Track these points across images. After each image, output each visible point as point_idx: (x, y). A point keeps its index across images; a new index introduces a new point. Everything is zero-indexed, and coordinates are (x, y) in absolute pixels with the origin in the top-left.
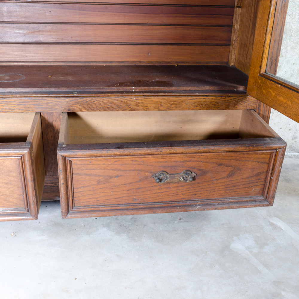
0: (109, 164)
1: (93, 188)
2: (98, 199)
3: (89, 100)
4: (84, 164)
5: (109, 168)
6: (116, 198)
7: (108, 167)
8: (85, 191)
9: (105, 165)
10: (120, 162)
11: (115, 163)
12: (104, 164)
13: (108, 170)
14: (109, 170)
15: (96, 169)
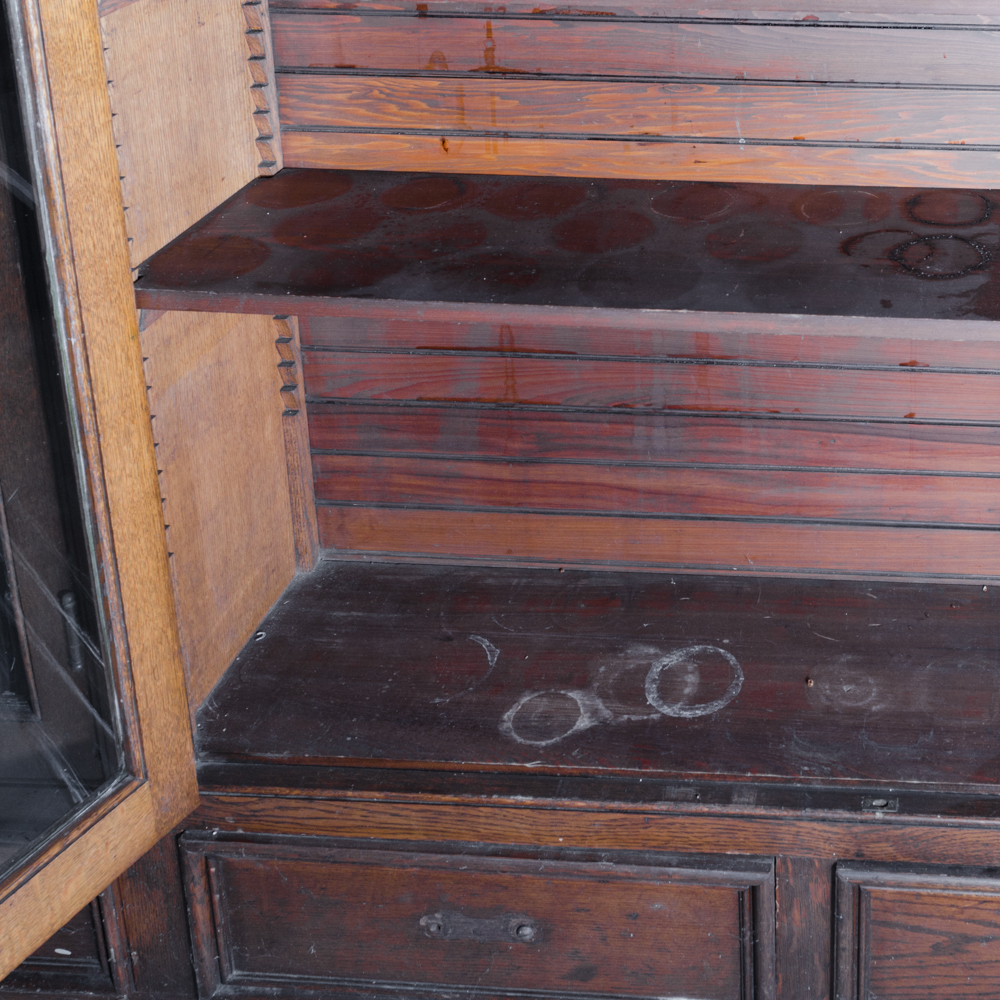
0: (966, 908)
1: (921, 962)
2: (933, 991)
3: (920, 833)
4: (902, 902)
5: (962, 917)
6: (980, 994)
7: (962, 913)
8: (900, 967)
9: (954, 909)
10: (994, 905)
11: (981, 906)
12: (952, 906)
13: (961, 920)
14: (965, 921)
15: (932, 916)
